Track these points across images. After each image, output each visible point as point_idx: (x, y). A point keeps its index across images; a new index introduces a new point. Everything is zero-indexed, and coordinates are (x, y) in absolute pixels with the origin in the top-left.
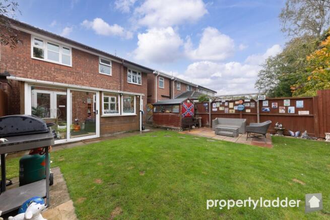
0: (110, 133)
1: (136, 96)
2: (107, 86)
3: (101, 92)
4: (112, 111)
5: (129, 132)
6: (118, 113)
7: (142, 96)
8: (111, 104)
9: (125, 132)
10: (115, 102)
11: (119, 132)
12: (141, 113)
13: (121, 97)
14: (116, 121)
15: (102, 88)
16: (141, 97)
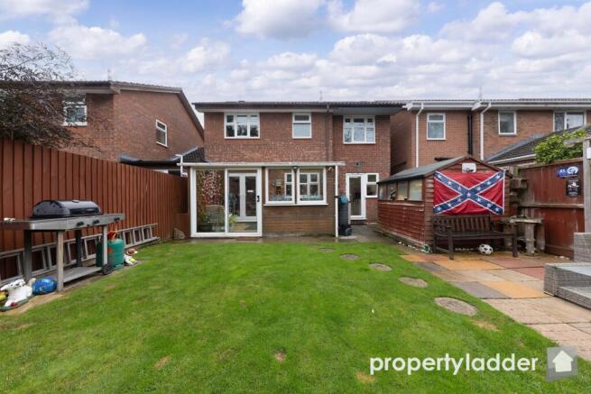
0: (277, 233)
1: (327, 167)
2: (304, 157)
3: (263, 168)
4: (313, 197)
5: (310, 235)
6: (322, 199)
7: (339, 167)
8: (311, 186)
9: (303, 234)
10: (318, 182)
11: (292, 232)
12: (337, 200)
13: (295, 172)
14: (287, 214)
15: (296, 160)
16: (337, 168)
